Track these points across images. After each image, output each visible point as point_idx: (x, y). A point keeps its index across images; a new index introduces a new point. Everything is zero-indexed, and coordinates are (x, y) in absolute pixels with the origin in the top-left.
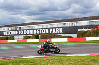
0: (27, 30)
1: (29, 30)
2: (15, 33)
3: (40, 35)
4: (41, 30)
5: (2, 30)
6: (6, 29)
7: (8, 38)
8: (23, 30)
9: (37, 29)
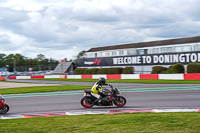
0: (158, 55)
1: (163, 54)
2: (135, 60)
3: (185, 66)
4: (188, 55)
5: (111, 55)
6: (117, 53)
7: (121, 71)
8: (152, 56)
9: (179, 54)
